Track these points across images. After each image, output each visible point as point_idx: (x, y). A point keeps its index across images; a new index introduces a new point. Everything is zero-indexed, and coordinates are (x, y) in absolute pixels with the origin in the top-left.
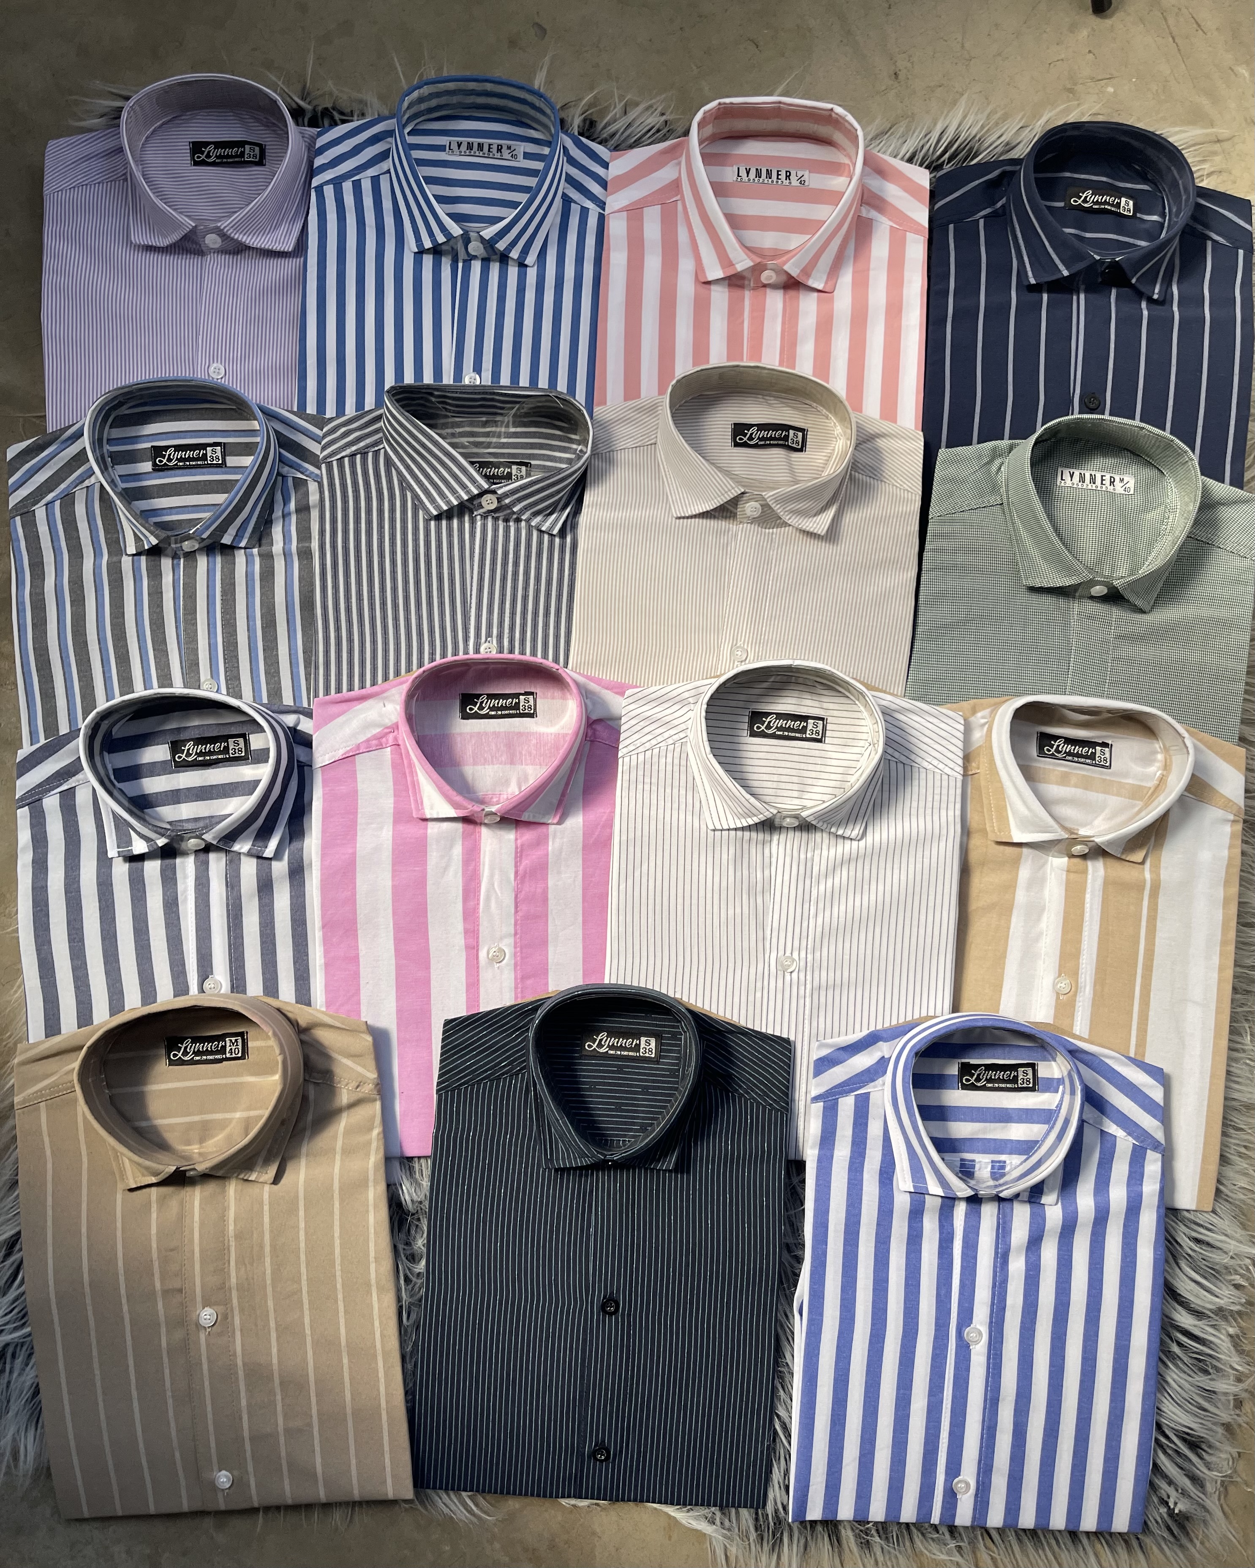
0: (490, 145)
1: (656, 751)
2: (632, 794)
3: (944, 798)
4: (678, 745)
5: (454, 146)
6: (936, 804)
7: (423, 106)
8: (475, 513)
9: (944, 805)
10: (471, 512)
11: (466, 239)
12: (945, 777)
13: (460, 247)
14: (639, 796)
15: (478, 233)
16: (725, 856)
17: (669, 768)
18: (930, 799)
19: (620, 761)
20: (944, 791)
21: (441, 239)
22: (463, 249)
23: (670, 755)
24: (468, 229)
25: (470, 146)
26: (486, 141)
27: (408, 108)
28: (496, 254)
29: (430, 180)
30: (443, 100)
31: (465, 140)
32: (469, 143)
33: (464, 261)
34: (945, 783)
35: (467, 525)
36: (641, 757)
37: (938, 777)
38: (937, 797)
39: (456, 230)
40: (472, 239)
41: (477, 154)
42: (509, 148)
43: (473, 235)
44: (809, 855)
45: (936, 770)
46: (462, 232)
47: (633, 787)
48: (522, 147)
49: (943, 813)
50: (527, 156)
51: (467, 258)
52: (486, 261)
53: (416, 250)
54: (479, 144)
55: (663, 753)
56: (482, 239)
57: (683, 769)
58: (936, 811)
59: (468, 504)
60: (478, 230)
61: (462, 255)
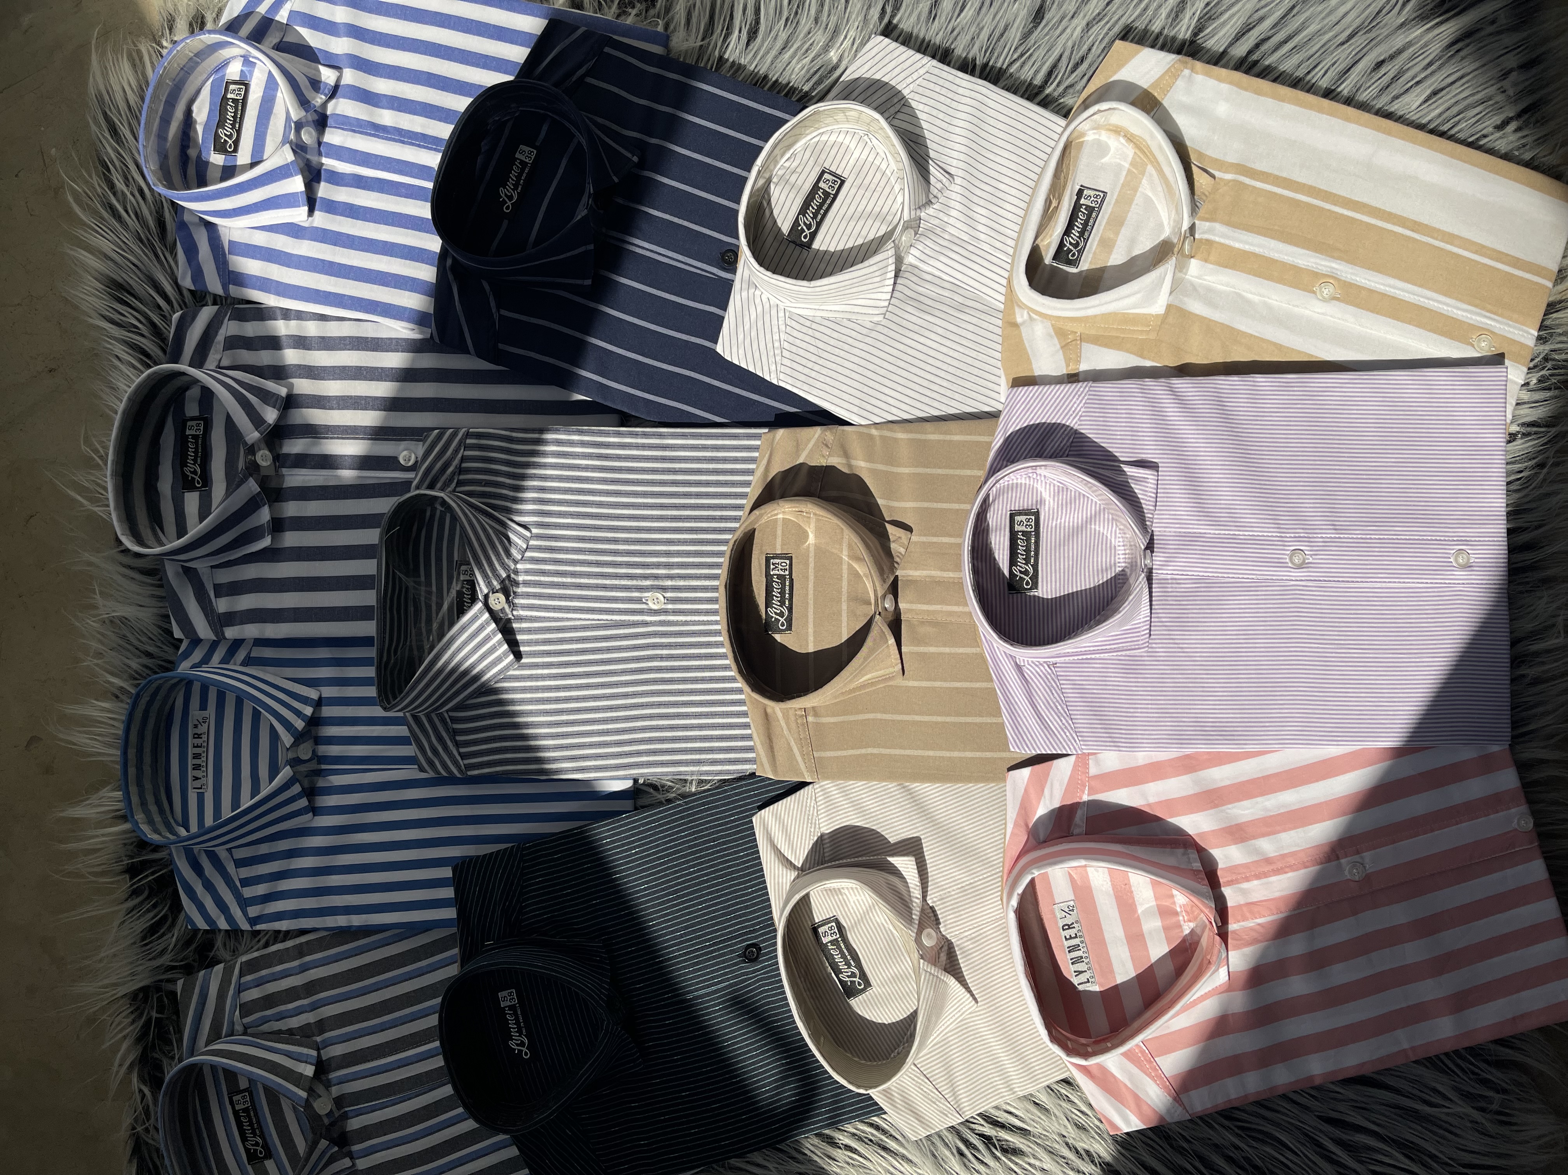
0: (194, 747)
1: (786, 345)
2: (818, 385)
3: (947, 84)
4: (788, 321)
5: (197, 784)
6: (950, 95)
7: (157, 818)
8: (510, 616)
9: (954, 88)
10: (509, 621)
11: (295, 762)
12: (927, 76)
13: (303, 768)
14: (822, 378)
15: (288, 749)
16: (914, 319)
17: (807, 339)
18: (942, 99)
19: (782, 384)
20: (941, 82)
21: (296, 789)
22: (307, 765)
23: (795, 334)
24: (284, 761)
25: (197, 767)
26: (191, 751)
27: (160, 834)
28: (309, 731)
29: (236, 804)
30: (150, 799)
31: (191, 773)
32: (194, 769)
33: (319, 763)
34: (934, 78)
35: (524, 625)
36: (785, 362)
37: (925, 84)
38: (944, 91)
39: (286, 772)
40: (295, 756)
41: (205, 759)
42: (196, 726)
43: (291, 755)
44: (947, 236)
45: (917, 82)
46: (288, 767)
47: (811, 381)
48: (195, 713)
49: (961, 91)
50: (203, 707)
51: (315, 761)
52: (319, 741)
53: (311, 814)
54: (194, 758)
55: (791, 339)
56: (295, 744)
57: (814, 326)
58: (957, 97)
59: (501, 625)
60: (285, 750)
61: (313, 766)
